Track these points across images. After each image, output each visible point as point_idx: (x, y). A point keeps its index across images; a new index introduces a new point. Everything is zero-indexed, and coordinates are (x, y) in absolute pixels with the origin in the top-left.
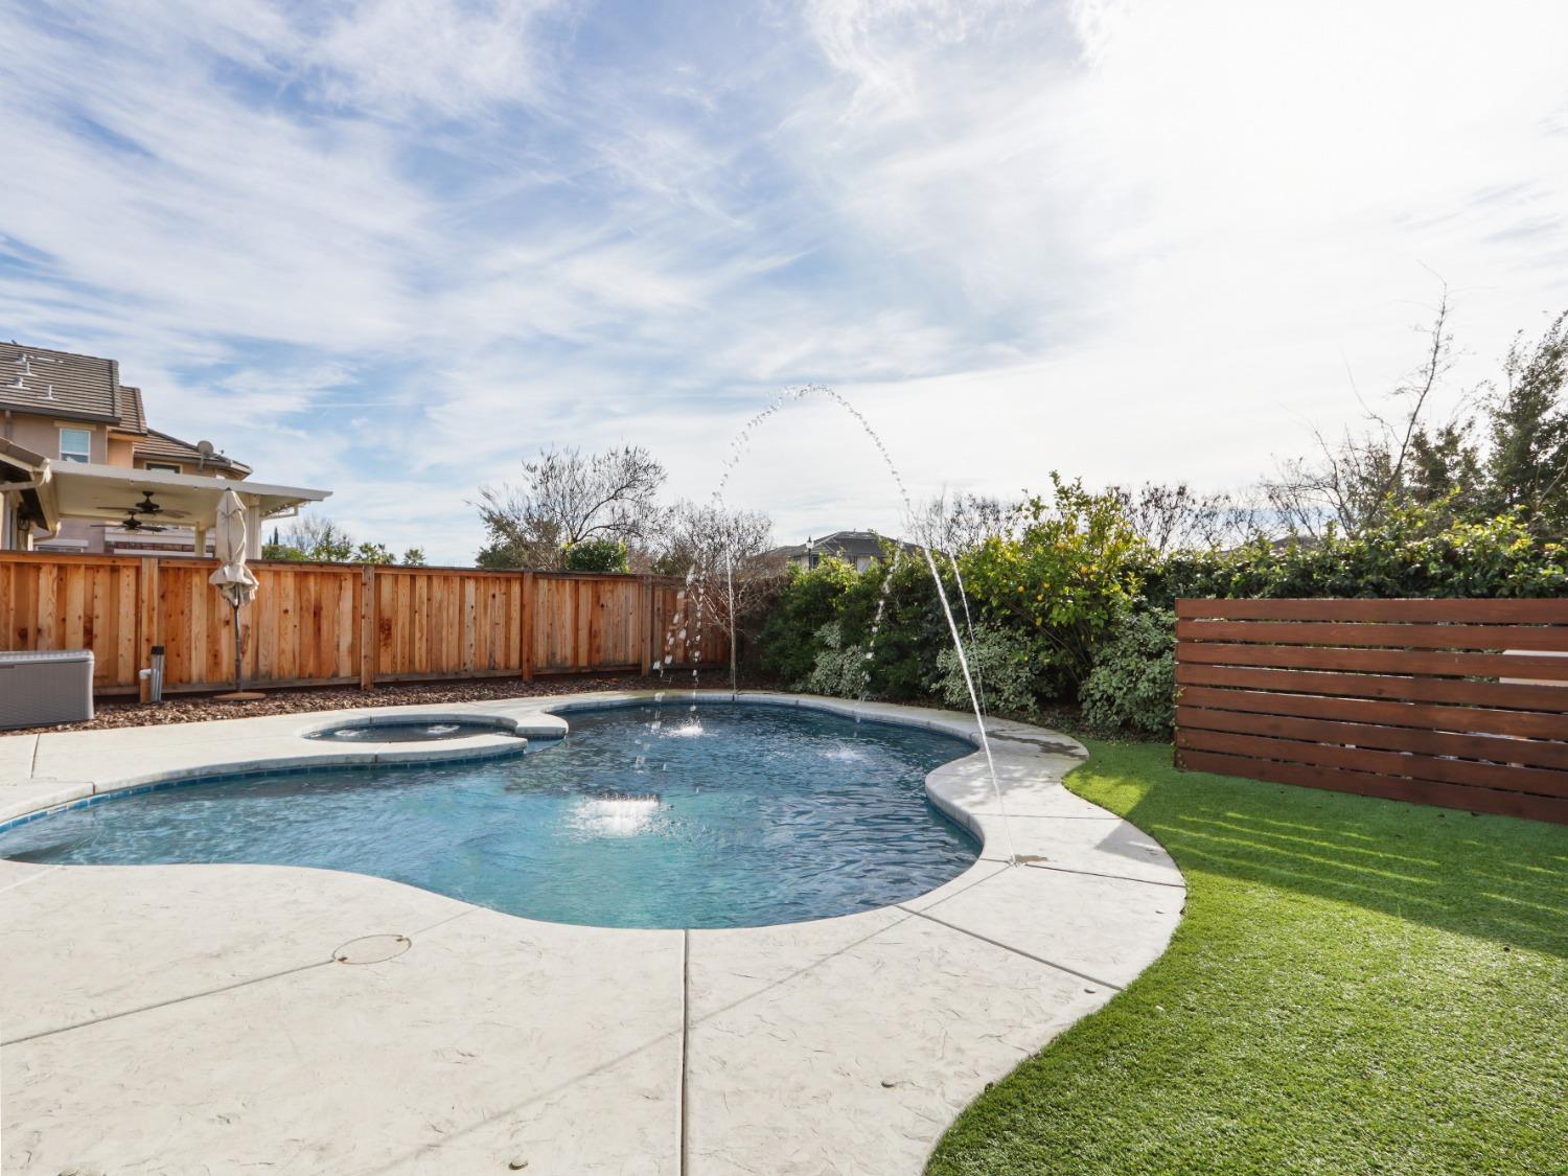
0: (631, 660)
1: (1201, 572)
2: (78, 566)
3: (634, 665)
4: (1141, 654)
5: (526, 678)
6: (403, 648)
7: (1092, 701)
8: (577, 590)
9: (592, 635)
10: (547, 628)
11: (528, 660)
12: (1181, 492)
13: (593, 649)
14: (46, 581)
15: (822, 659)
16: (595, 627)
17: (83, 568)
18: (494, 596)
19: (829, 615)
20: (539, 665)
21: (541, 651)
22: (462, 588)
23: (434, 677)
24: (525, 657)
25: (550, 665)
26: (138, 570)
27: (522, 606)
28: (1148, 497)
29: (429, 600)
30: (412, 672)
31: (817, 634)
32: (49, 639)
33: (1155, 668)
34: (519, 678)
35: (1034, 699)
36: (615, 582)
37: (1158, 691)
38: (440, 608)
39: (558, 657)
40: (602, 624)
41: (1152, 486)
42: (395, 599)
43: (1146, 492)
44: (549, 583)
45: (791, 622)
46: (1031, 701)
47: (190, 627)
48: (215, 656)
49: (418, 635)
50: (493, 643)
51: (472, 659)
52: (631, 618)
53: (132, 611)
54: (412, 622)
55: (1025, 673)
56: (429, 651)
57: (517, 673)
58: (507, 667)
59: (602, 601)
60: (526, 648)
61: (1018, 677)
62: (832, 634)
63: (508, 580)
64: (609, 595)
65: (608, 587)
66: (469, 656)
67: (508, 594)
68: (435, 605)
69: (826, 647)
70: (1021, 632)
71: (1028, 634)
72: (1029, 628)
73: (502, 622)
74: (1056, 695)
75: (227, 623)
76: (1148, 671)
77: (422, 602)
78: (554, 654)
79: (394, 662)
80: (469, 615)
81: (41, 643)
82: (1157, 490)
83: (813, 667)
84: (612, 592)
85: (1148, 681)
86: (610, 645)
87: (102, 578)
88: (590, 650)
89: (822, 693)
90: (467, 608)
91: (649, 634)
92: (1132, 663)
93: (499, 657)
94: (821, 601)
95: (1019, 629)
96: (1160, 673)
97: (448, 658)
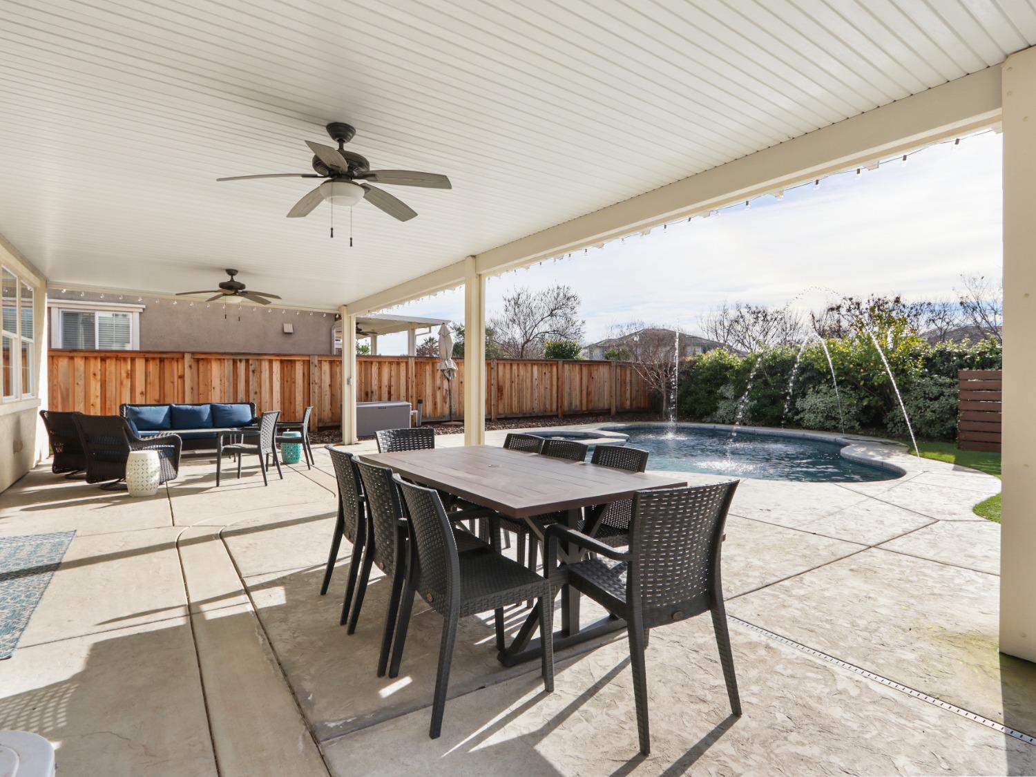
0: (606, 407)
1: (955, 356)
2: (385, 362)
3: (607, 410)
4: (925, 398)
5: (560, 416)
6: (508, 403)
7: (894, 423)
8: (581, 369)
9: (588, 393)
10: (568, 390)
11: (561, 407)
12: (897, 300)
13: (588, 401)
14: (375, 368)
15: (722, 404)
16: (590, 389)
17: (387, 363)
18: (545, 373)
19: (725, 381)
20: (565, 409)
21: (566, 403)
22: (532, 369)
23: (521, 416)
24: (559, 406)
25: (570, 410)
26: (407, 363)
27: (558, 379)
28: (872, 304)
29: (518, 376)
30: (512, 413)
31: (719, 391)
32: (375, 396)
33: (936, 405)
34: (557, 416)
35: (858, 423)
36: (598, 365)
37: (938, 416)
38: (523, 380)
39: (573, 405)
40: (592, 388)
41: (876, 297)
42: (504, 376)
43: (871, 301)
44: (569, 366)
45: (700, 385)
46: (857, 425)
47: (426, 390)
48: (435, 404)
49: (514, 394)
50: (545, 398)
51: (537, 408)
52: (606, 384)
53: (405, 383)
54: (511, 386)
55: (853, 410)
56: (518, 402)
57: (555, 413)
58: (551, 411)
59: (593, 375)
60: (560, 401)
61: (849, 412)
62: (728, 391)
63: (551, 365)
64: (595, 372)
65: (595, 368)
66: (535, 405)
67: (551, 372)
68: (521, 378)
69: (726, 398)
70: (848, 388)
71: (852, 389)
72: (853, 387)
73: (549, 387)
74: (868, 421)
75: (439, 388)
76: (932, 406)
77: (515, 377)
78: (571, 404)
79: (504, 408)
80: (536, 383)
81: (373, 398)
82: (879, 300)
83: (716, 409)
84: (597, 370)
85: (932, 411)
86: (596, 398)
87: (394, 367)
88: (587, 401)
89: (723, 422)
90: (534, 379)
91: (614, 393)
92: (921, 403)
93: (548, 406)
94: (719, 374)
95: (847, 387)
96: (939, 407)
97: (527, 406)
